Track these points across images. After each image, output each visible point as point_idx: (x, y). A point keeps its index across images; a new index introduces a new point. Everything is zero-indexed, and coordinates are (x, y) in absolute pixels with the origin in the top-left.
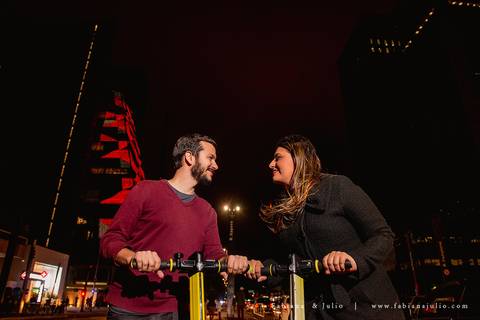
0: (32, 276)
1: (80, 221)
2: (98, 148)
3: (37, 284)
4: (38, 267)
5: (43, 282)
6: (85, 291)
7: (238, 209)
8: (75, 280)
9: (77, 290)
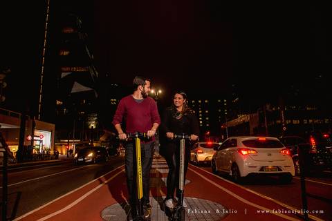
0: (35, 138)
1: (58, 102)
2: (65, 54)
3: (38, 143)
4: (37, 133)
5: (41, 141)
6: (68, 145)
7: (160, 92)
8: (59, 139)
9: (61, 145)
